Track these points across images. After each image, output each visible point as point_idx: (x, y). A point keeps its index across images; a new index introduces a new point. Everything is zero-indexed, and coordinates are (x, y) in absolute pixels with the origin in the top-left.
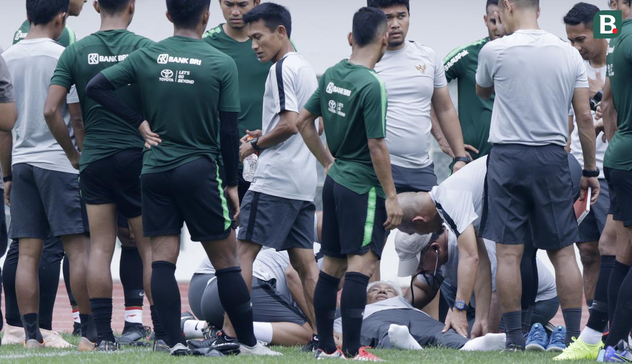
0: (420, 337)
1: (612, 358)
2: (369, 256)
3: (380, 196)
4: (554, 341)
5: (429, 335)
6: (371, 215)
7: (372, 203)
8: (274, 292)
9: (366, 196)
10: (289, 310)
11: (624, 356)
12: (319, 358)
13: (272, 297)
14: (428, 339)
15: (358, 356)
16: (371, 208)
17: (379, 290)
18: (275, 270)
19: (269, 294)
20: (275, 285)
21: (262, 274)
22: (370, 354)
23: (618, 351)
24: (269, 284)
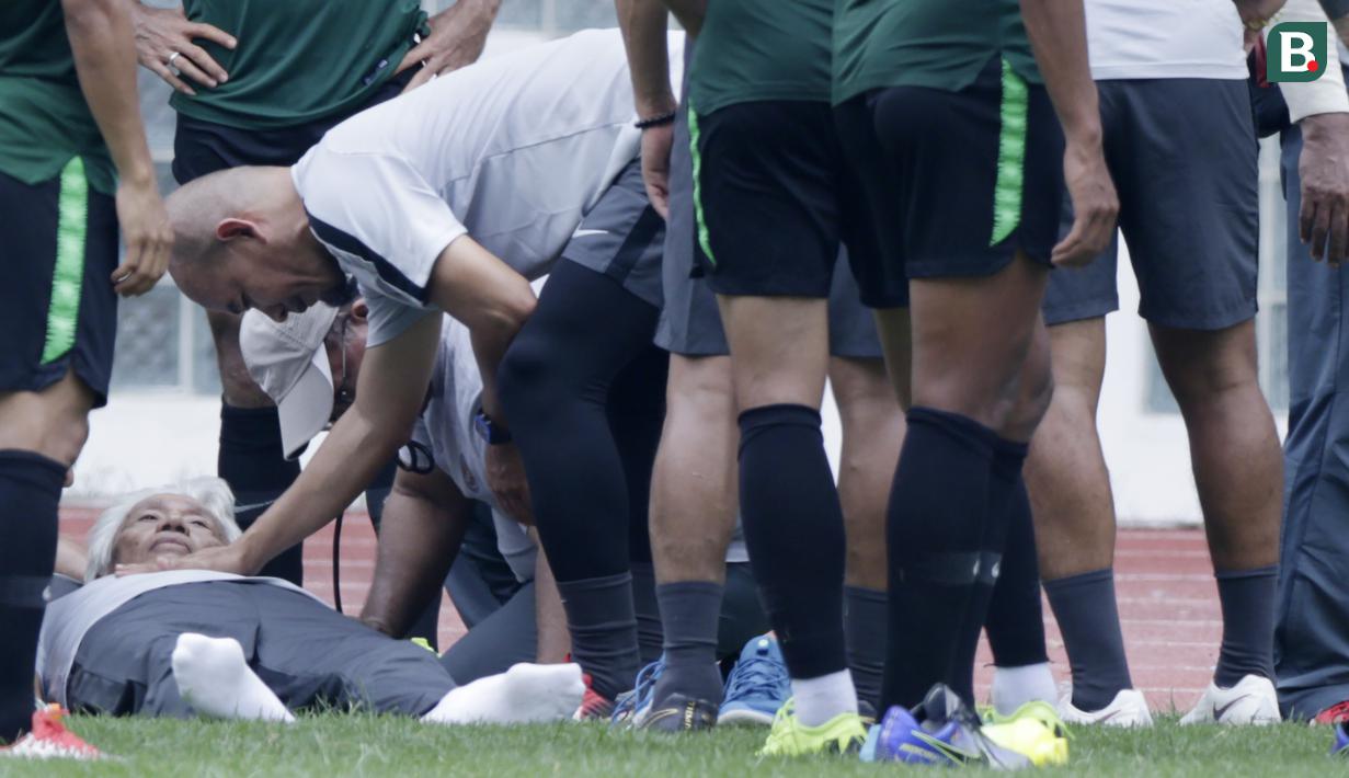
0: (294, 678)
1: (905, 747)
2: (65, 393)
3: (100, 188)
4: (741, 690)
5: (323, 669)
6: (71, 250)
7: (73, 212)
9: (53, 188)
11: (947, 739)
14: (314, 688)
15: (30, 737)
16: (72, 230)
17: (163, 519)
22: (68, 735)
23: (926, 725)
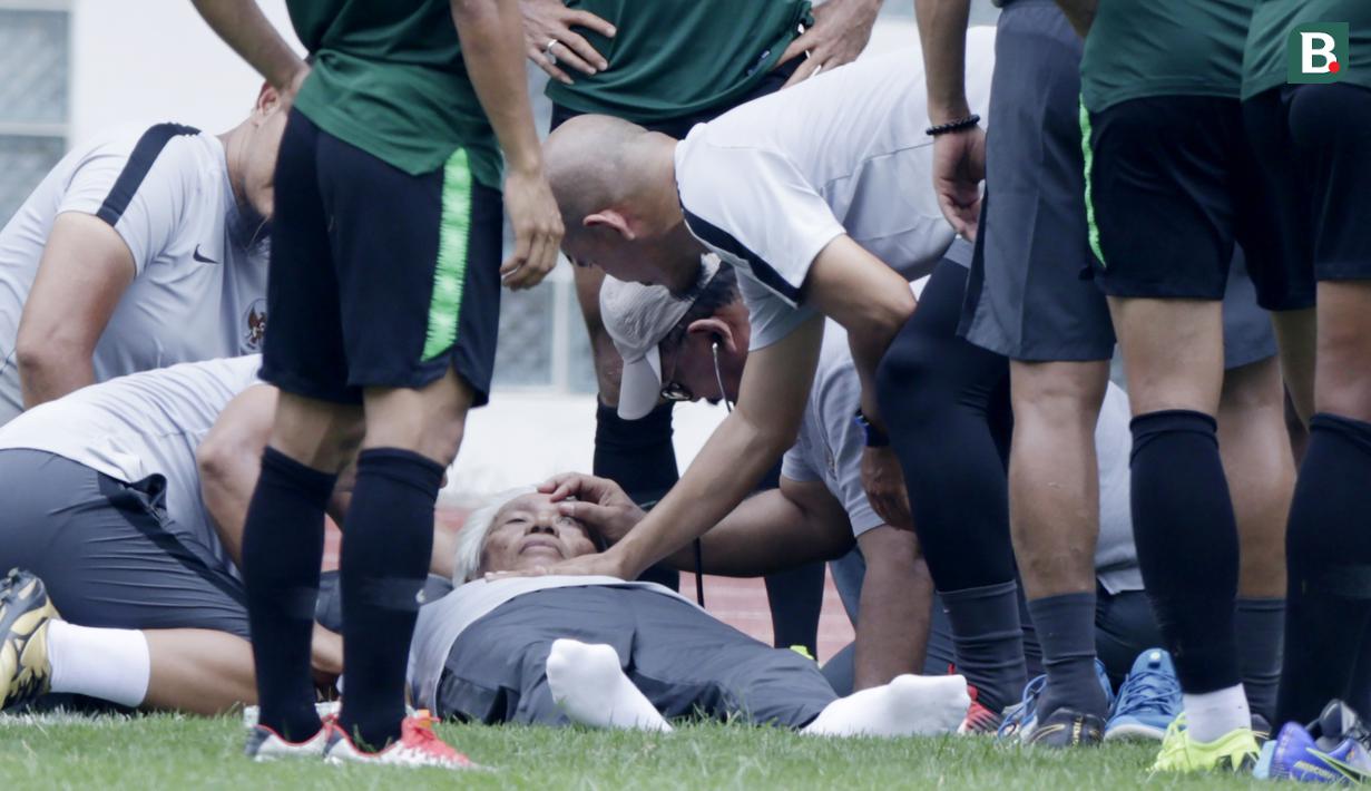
0: (672, 686)
1: (1300, 765)
2: (445, 391)
3: (485, 181)
4: (1132, 705)
5: (700, 678)
6: (454, 244)
7: (457, 204)
8: (156, 524)
9: (436, 179)
10: (208, 586)
11: (1342, 757)
12: (259, 758)
13: (150, 537)
14: (693, 695)
15: (400, 744)
16: (455, 224)
17: (531, 521)
18: (162, 447)
19: (140, 530)
20: (163, 497)
21: (116, 458)
22: (438, 744)
23: (1321, 741)
24: (139, 493)
